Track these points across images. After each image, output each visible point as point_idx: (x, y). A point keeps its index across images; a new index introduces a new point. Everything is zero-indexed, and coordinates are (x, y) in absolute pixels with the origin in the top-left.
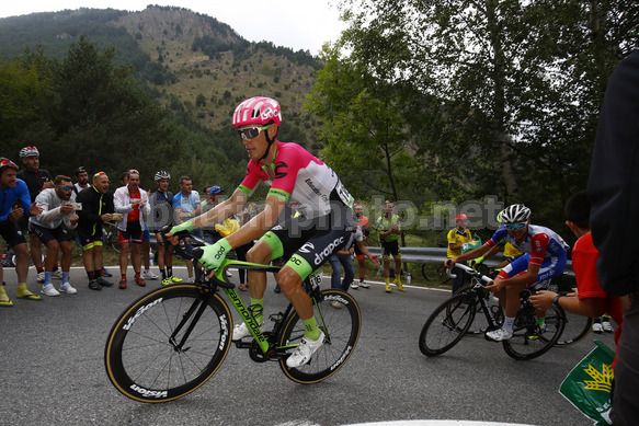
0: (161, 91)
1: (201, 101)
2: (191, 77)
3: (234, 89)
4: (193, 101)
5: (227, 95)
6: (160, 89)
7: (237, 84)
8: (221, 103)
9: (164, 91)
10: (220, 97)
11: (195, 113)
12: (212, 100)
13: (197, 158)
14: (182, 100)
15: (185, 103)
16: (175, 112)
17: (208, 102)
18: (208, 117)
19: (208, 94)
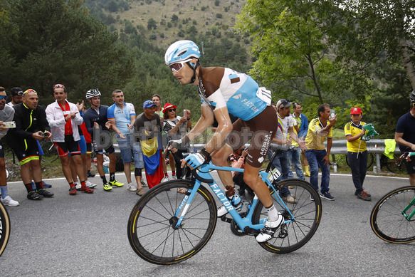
0: (115, 18)
1: (152, 24)
2: (142, 4)
3: (180, 13)
4: (145, 25)
5: (175, 18)
6: (114, 15)
7: (182, 9)
8: (170, 26)
9: (118, 17)
10: (169, 20)
11: (148, 36)
12: (162, 23)
13: (151, 75)
14: (135, 25)
15: (138, 27)
16: (129, 36)
17: (158, 25)
18: (159, 39)
19: (158, 19)
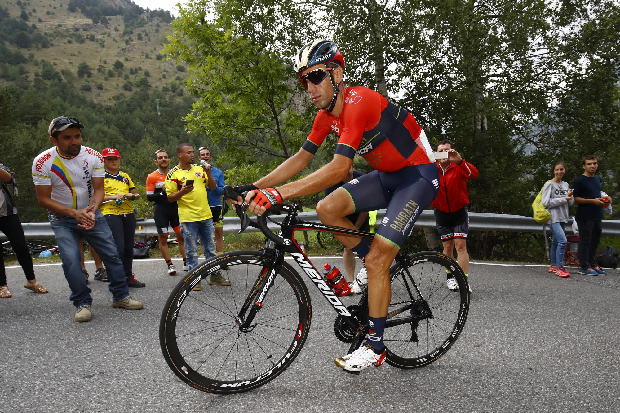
0: (27, 56)
1: (84, 70)
2: (70, 42)
3: (127, 60)
4: (74, 71)
5: (119, 65)
6: (26, 53)
7: (130, 55)
8: (111, 75)
9: (32, 56)
10: (110, 67)
11: (78, 85)
12: (99, 70)
14: (58, 69)
15: (63, 72)
16: (49, 83)
17: (94, 72)
18: (95, 91)
19: (94, 63)
